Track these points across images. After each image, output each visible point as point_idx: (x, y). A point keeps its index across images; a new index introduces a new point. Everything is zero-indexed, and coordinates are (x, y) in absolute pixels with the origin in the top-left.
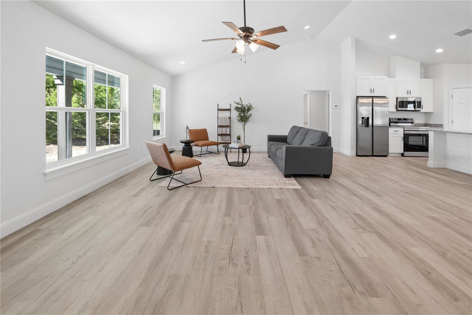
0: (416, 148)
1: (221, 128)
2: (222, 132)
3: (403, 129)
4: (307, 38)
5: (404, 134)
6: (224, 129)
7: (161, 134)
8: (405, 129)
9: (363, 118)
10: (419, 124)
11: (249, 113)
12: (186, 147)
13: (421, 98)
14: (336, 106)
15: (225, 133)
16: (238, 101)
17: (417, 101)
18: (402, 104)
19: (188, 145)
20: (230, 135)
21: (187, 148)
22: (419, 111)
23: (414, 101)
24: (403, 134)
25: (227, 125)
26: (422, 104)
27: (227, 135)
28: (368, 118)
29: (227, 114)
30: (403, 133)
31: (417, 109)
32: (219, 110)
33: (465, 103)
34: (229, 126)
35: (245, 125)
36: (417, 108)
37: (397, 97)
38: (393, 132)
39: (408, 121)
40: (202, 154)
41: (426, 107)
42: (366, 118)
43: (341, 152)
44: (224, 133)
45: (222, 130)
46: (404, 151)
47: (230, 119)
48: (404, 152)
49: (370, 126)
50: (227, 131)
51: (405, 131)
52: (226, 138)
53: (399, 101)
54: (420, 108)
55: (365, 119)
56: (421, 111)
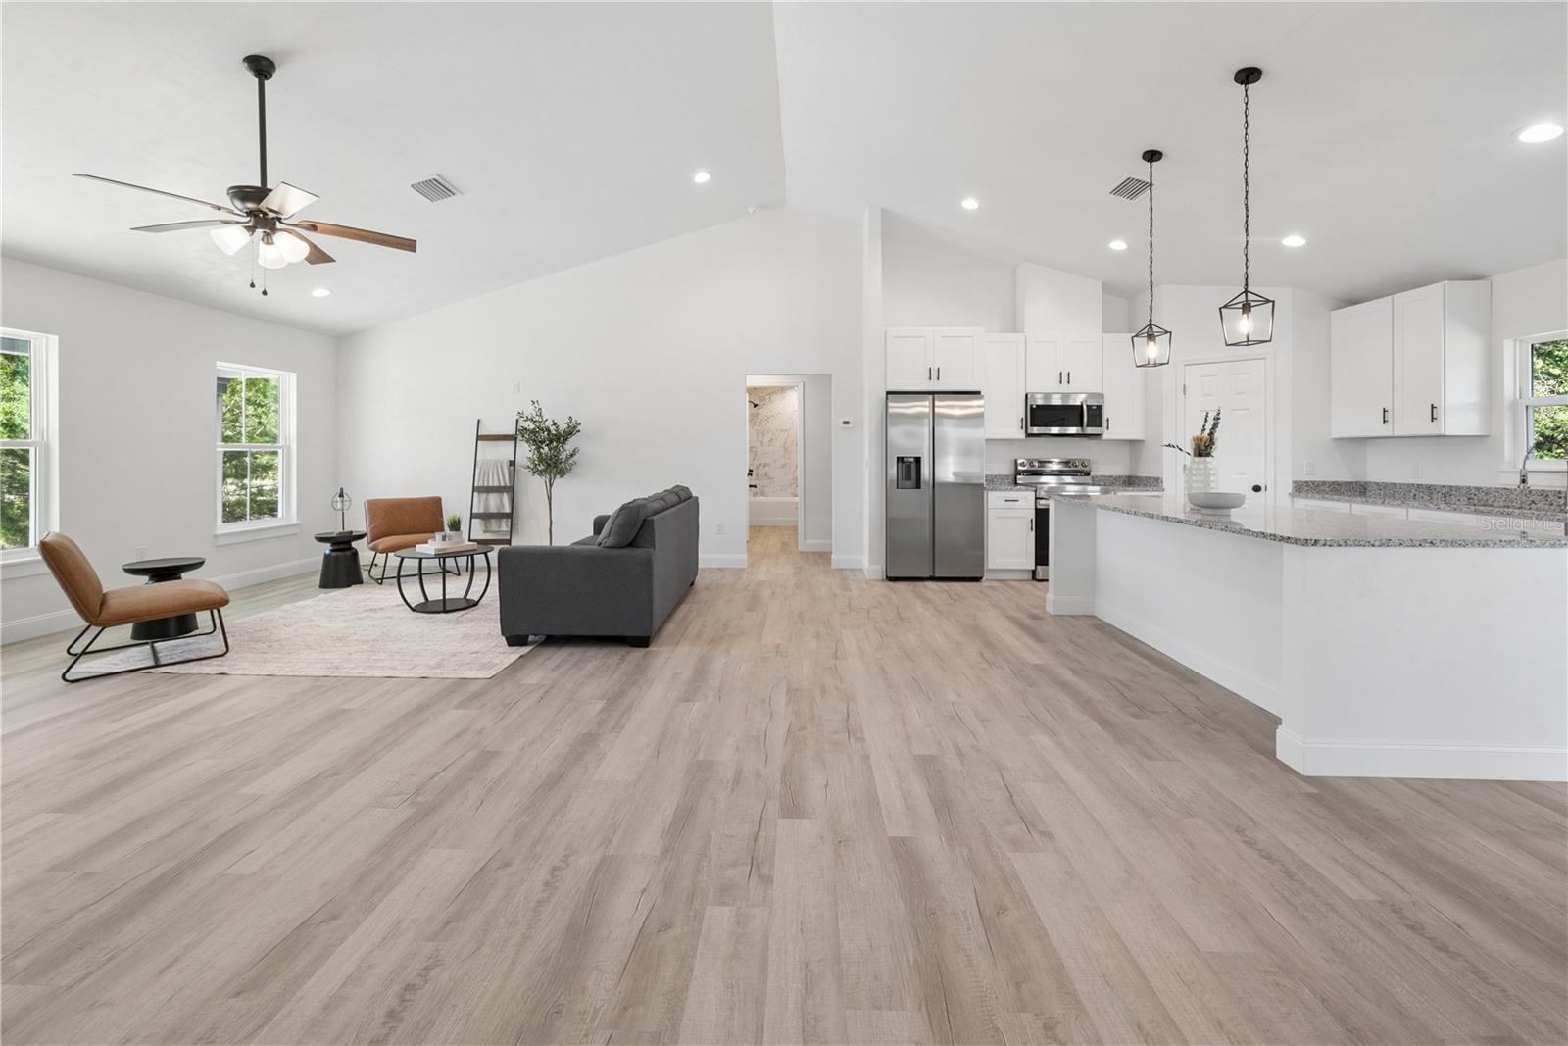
1: (484, 496)
2: (487, 505)
3: (1033, 493)
4: (750, 210)
5: (1036, 509)
6: (493, 498)
7: (280, 513)
8: (1038, 492)
9: (900, 460)
10: (1111, 477)
11: (569, 446)
12: (334, 554)
13: (1101, 396)
14: (846, 423)
15: (496, 511)
16: (530, 411)
17: (1089, 407)
18: (1042, 416)
19: (345, 546)
20: (510, 516)
21: (337, 557)
22: (1097, 435)
23: (1077, 403)
24: (1034, 511)
25: (502, 485)
26: (1106, 414)
27: (504, 517)
28: (918, 460)
29: (505, 451)
30: (1034, 507)
31: (1090, 430)
32: (479, 438)
34: (511, 490)
35: (551, 485)
36: (1088, 426)
37: (1028, 391)
38: (1001, 503)
39: (1073, 468)
40: (403, 577)
41: (1119, 424)
42: (912, 459)
44: (493, 509)
45: (487, 499)
46: (1037, 564)
47: (512, 468)
48: (1038, 567)
49: (927, 484)
50: (502, 505)
51: (1038, 501)
52: (500, 527)
53: (1031, 406)
54: (1100, 426)
55: (909, 462)
56: (1105, 437)
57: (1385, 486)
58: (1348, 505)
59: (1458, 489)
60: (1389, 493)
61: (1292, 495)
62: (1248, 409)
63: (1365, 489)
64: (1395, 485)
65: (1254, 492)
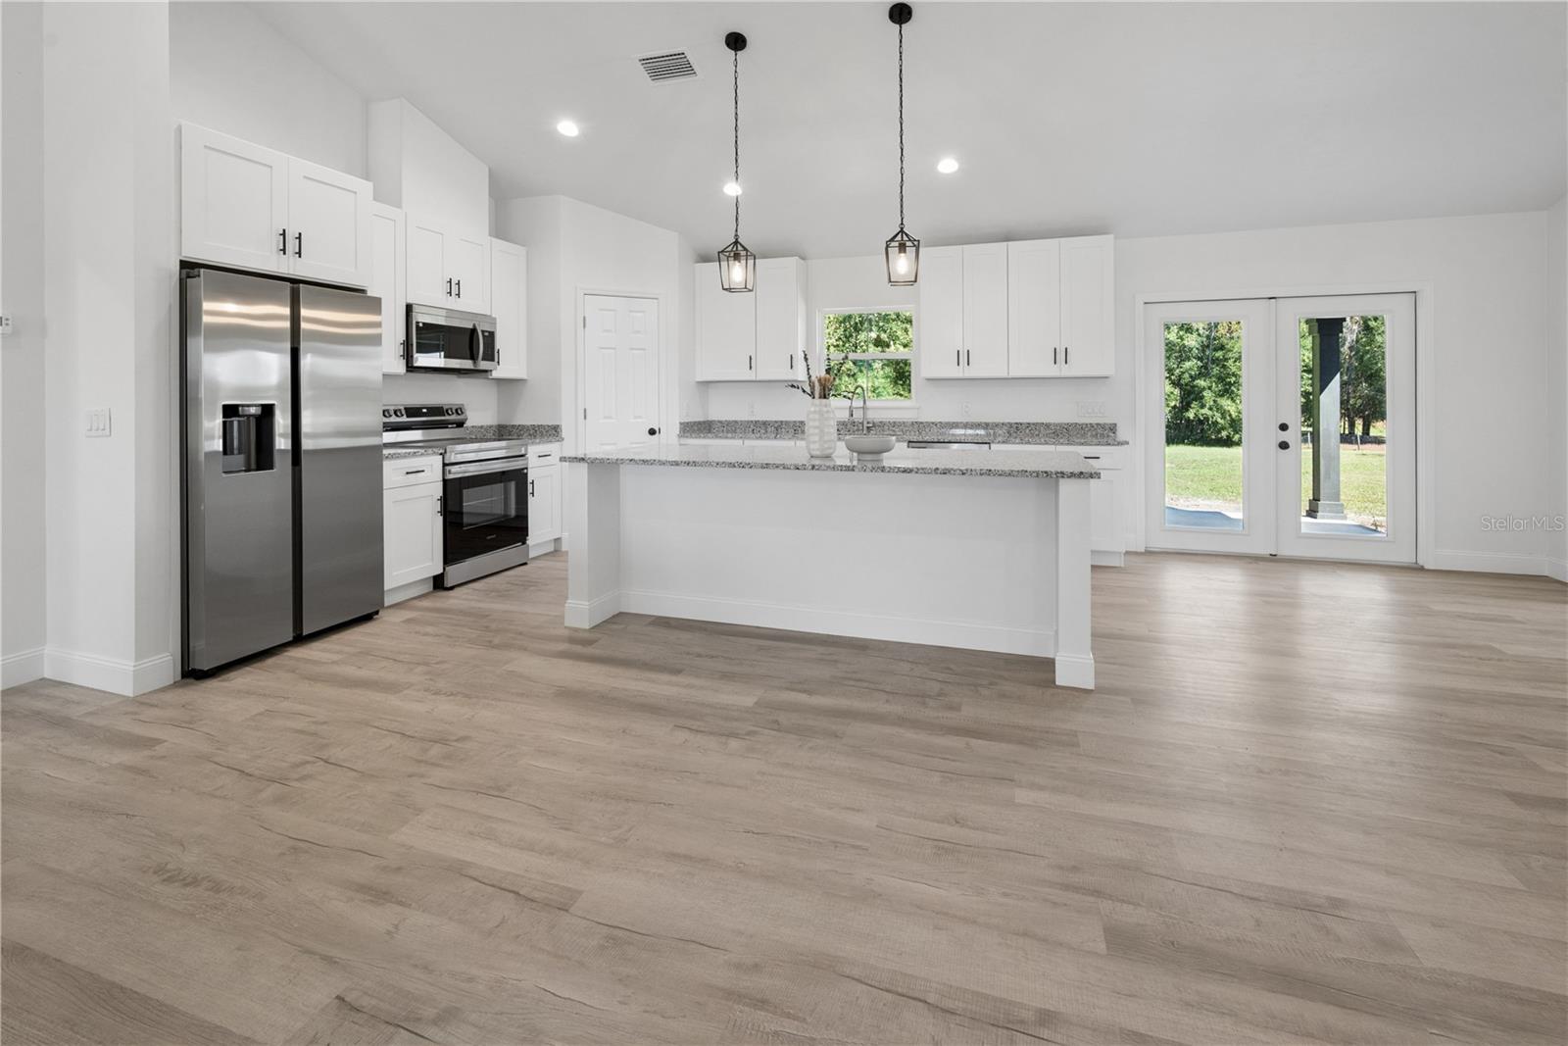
0: (489, 538)
3: (440, 457)
5: (445, 481)
8: (447, 456)
9: (230, 411)
10: (482, 427)
13: (493, 321)
17: (483, 332)
18: (425, 336)
22: (486, 371)
23: (471, 327)
24: (440, 485)
26: (497, 345)
28: (268, 411)
30: (440, 478)
31: (481, 366)
33: (614, 349)
36: (483, 359)
37: (410, 301)
38: (398, 477)
39: (447, 417)
41: (509, 359)
42: (253, 410)
43: (47, 675)
46: (448, 560)
48: (447, 568)
51: (448, 468)
53: (416, 323)
54: (493, 360)
55: (249, 416)
56: (495, 374)
57: (728, 423)
58: (741, 441)
59: (787, 423)
60: (731, 428)
61: (680, 436)
62: (644, 349)
63: (710, 426)
64: (736, 422)
65: (650, 437)
